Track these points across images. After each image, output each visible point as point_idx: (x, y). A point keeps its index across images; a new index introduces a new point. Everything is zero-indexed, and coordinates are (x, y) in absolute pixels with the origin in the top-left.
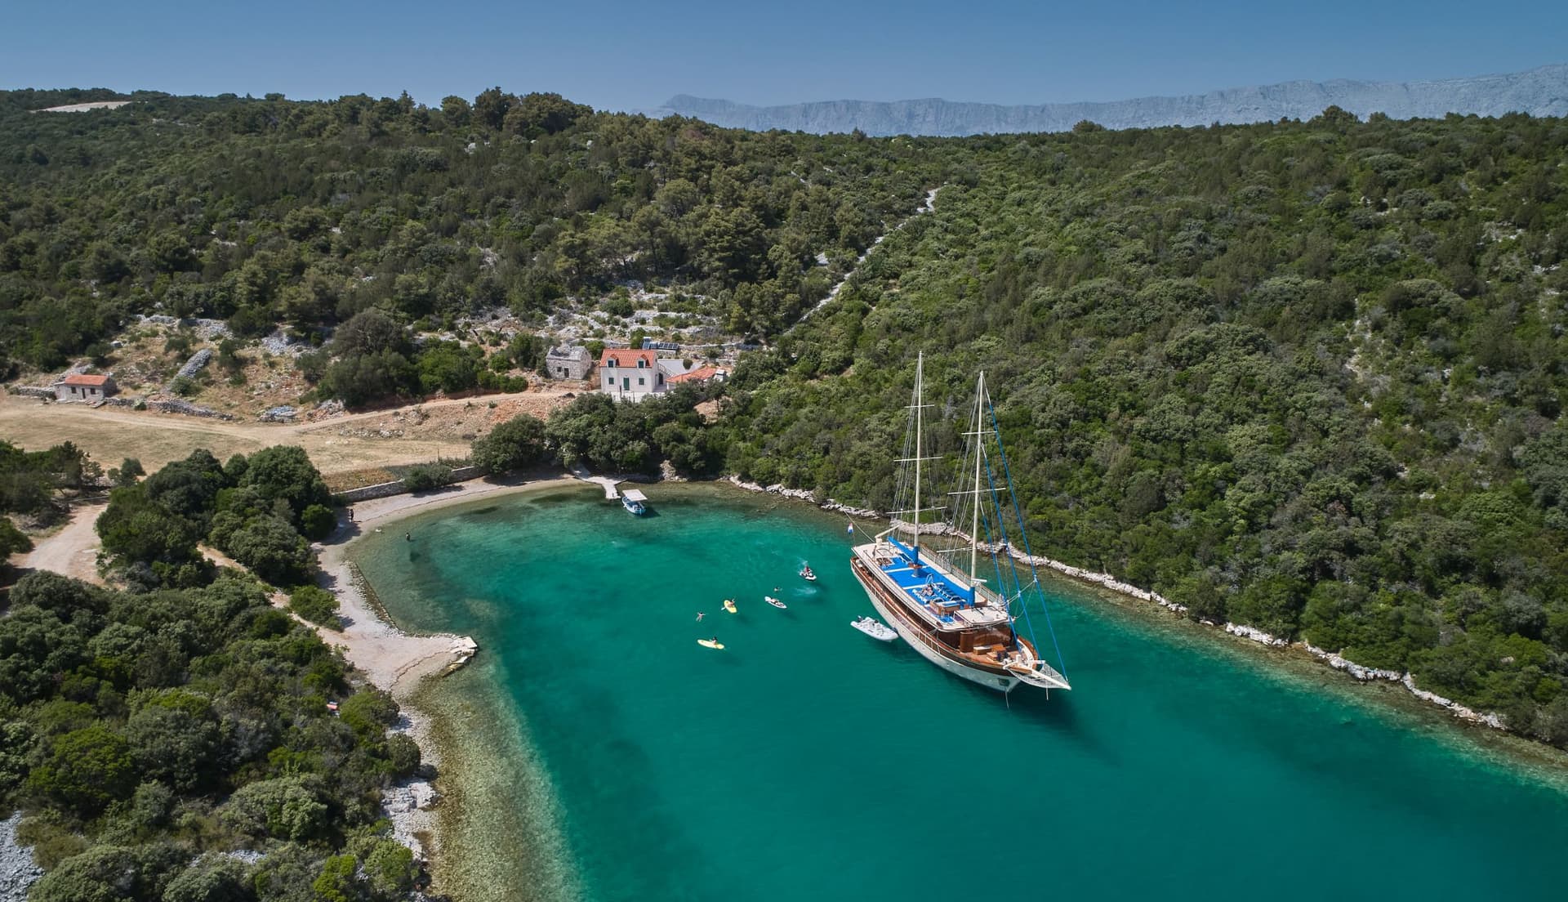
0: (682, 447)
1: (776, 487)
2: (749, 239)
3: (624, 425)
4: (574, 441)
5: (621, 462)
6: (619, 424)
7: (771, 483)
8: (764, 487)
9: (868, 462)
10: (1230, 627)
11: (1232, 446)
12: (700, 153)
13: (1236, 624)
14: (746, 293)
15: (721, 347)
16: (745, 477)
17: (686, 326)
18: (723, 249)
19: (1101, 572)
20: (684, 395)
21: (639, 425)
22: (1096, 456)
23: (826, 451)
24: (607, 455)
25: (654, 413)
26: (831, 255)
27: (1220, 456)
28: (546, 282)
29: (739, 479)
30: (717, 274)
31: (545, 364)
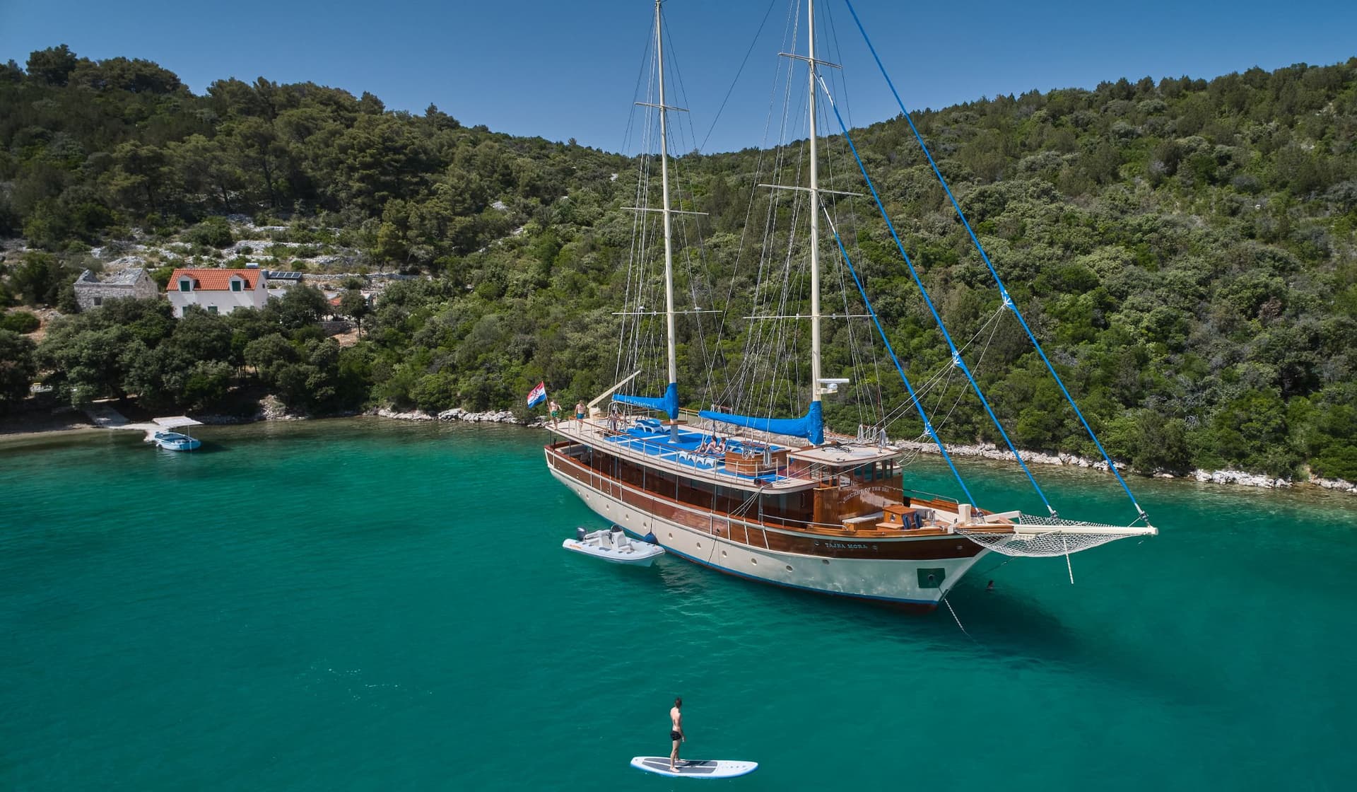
0: (292, 367)
1: (453, 412)
2: (402, 157)
3: (189, 337)
4: (91, 363)
5: (181, 391)
6: (179, 336)
7: (446, 407)
8: (435, 415)
9: (595, 358)
10: (1202, 475)
11: (1092, 271)
12: (337, 103)
13: (1211, 468)
14: (399, 211)
15: (366, 278)
16: (403, 404)
17: (314, 255)
18: (366, 166)
19: (974, 442)
20: (300, 301)
21: (219, 338)
22: (913, 309)
23: (528, 355)
24: (155, 382)
25: (248, 324)
26: (509, 203)
27: (1082, 283)
28: (89, 205)
29: (394, 409)
30: (359, 201)
31: (73, 295)
